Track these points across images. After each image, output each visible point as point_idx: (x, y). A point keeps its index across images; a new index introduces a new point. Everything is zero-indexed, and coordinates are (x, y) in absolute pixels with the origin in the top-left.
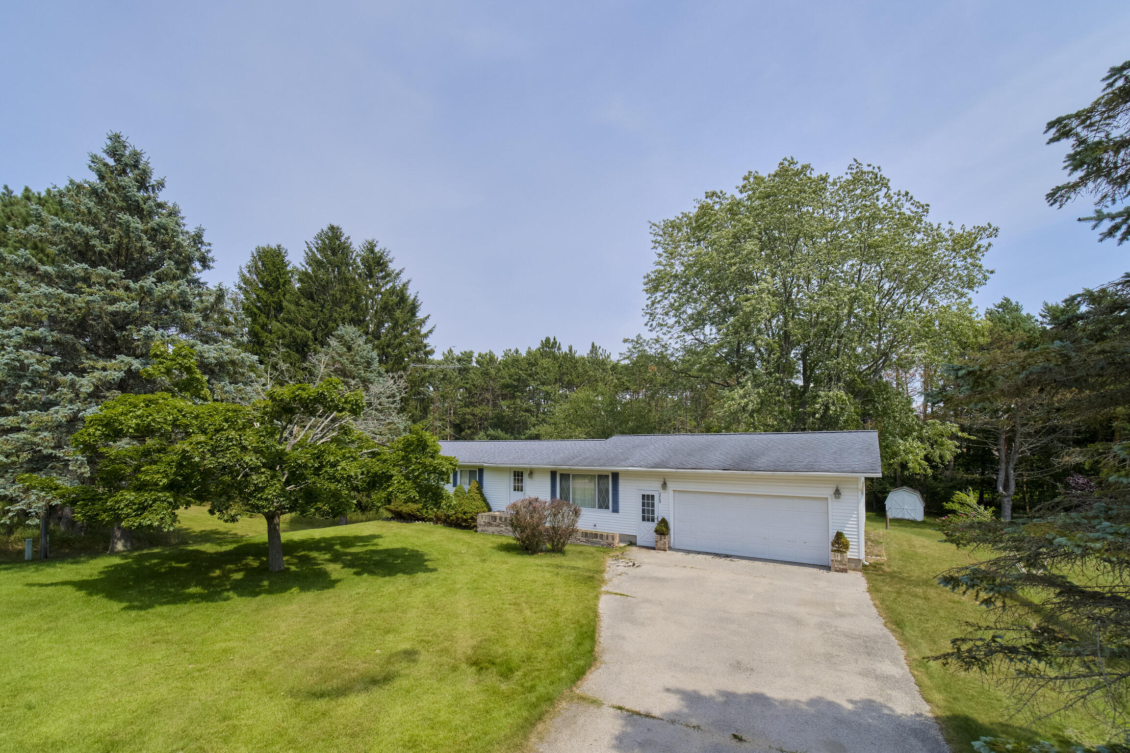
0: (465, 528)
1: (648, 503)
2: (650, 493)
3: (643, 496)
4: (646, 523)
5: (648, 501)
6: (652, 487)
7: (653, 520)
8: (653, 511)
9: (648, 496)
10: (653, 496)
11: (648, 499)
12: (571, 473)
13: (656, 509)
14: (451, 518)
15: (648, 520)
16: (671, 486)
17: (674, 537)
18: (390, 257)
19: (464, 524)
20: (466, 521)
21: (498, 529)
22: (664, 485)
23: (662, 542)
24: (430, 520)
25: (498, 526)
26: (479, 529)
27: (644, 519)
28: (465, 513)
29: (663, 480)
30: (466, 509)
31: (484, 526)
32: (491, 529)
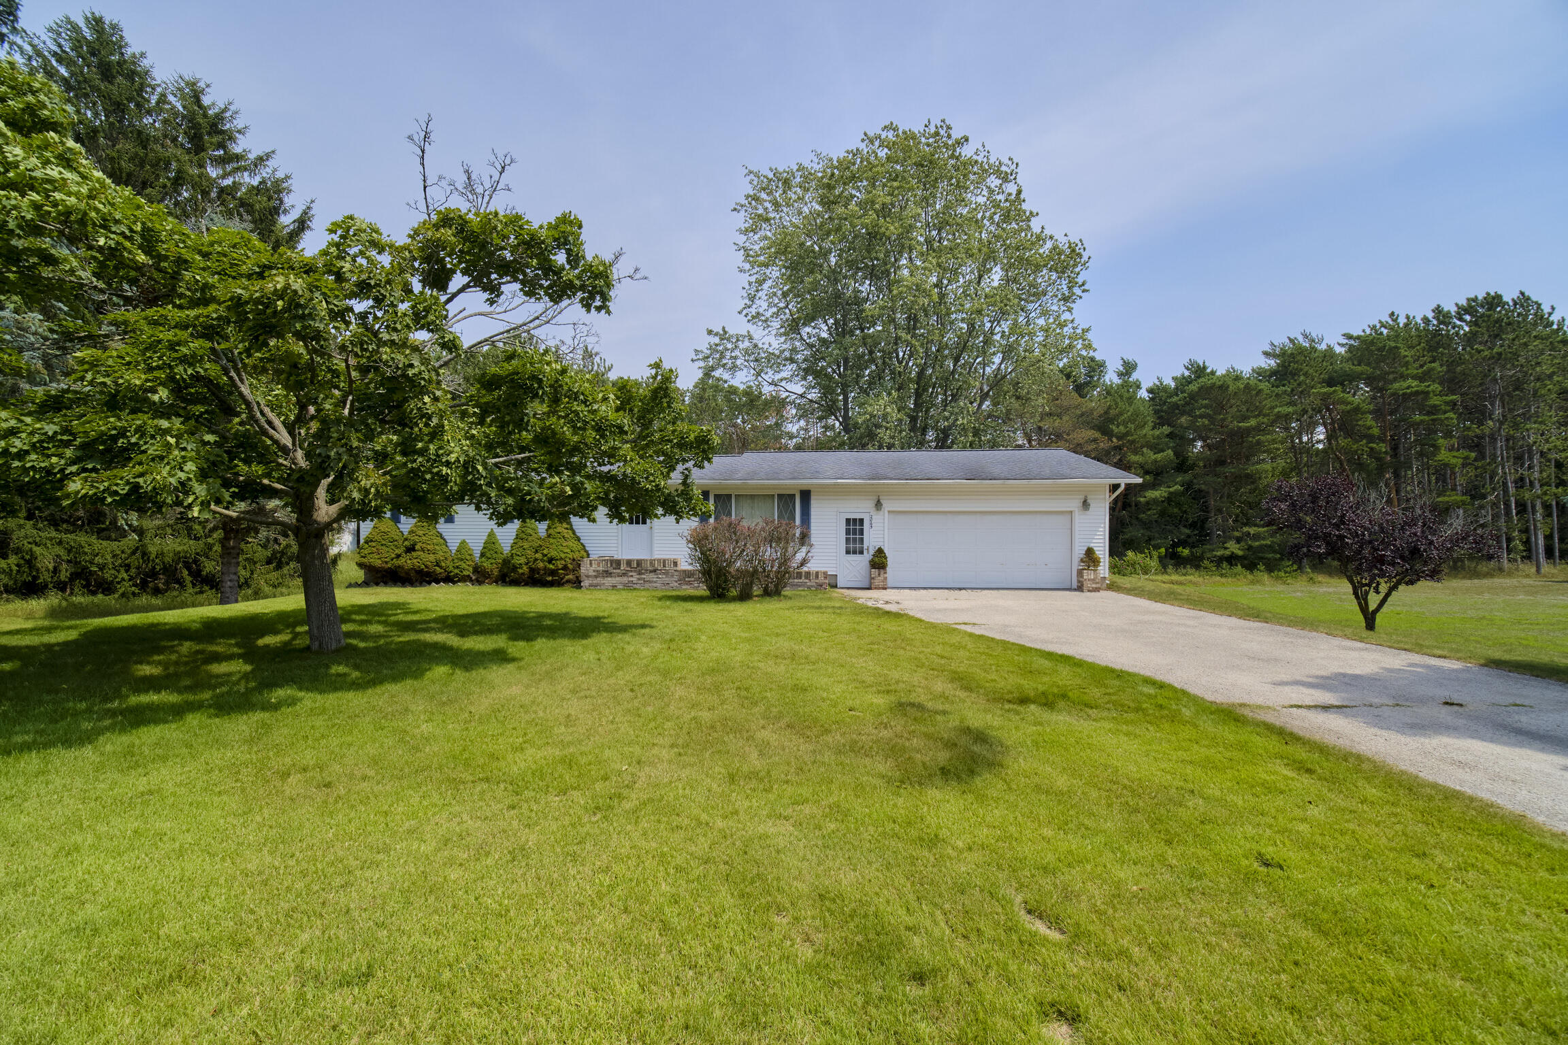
0: (551, 584)
1: (855, 530)
2: (858, 516)
3: (848, 521)
4: (852, 557)
5: (855, 528)
6: (859, 508)
7: (861, 552)
8: (862, 540)
9: (855, 520)
10: (862, 521)
11: (855, 524)
12: (734, 493)
13: (865, 536)
14: (520, 571)
15: (855, 553)
16: (888, 505)
17: (893, 572)
18: (239, 123)
19: (550, 578)
20: (553, 573)
21: (625, 579)
22: (878, 505)
23: (881, 578)
24: (465, 579)
25: (624, 575)
26: (585, 583)
27: (848, 552)
28: (550, 561)
29: (875, 498)
30: (553, 553)
31: (596, 577)
32: (609, 581)
